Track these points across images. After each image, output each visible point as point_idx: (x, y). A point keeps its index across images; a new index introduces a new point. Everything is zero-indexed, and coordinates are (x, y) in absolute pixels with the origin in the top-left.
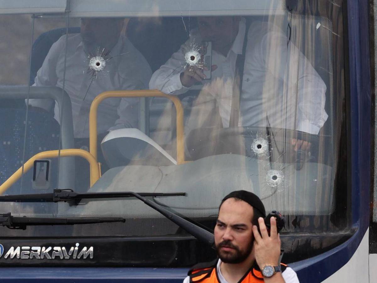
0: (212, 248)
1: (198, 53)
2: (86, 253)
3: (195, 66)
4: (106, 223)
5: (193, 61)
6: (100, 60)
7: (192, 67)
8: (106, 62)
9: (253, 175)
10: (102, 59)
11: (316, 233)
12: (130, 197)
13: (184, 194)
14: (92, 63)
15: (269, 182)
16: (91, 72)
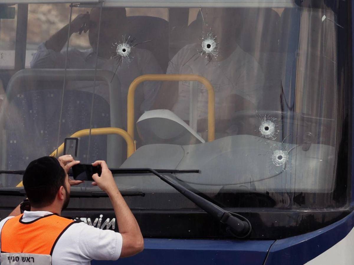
0: (221, 221)
1: (214, 41)
2: (109, 224)
3: (211, 53)
4: (128, 196)
5: (209, 49)
6: (126, 47)
7: (208, 54)
8: (131, 48)
9: (260, 155)
10: (128, 46)
11: (317, 209)
12: (149, 173)
13: (197, 171)
14: (119, 49)
15: (275, 162)
16: (117, 58)
